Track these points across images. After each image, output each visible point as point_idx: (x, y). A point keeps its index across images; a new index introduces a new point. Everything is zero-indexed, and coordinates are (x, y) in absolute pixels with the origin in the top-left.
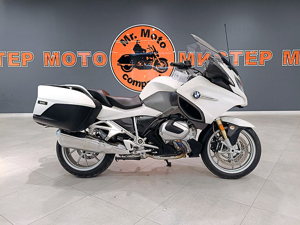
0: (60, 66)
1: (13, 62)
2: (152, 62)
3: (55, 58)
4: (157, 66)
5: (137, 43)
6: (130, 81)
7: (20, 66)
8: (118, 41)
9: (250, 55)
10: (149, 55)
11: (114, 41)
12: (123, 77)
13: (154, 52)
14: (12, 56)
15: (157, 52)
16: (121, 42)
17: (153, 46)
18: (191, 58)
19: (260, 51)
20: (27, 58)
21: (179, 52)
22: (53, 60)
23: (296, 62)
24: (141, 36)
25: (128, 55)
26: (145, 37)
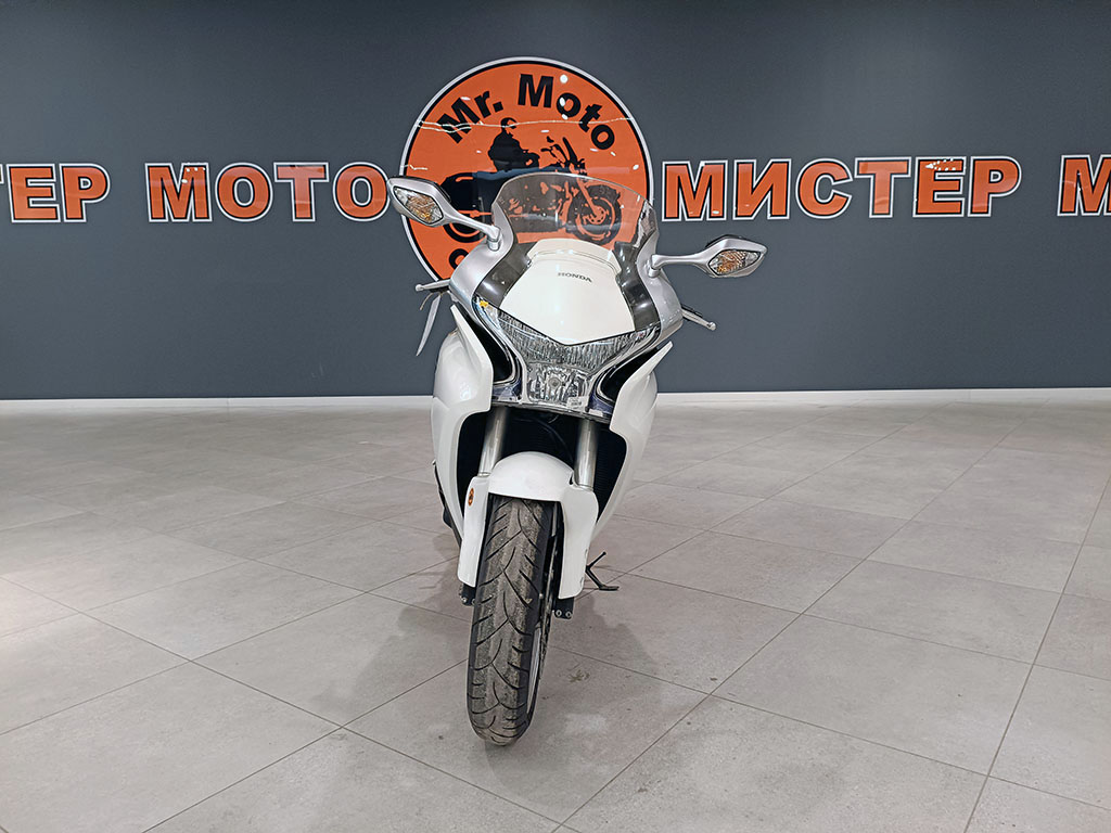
0: (210, 220)
1: (31, 205)
2: (563, 203)
3: (192, 187)
4: (578, 220)
5: (504, 131)
7: (59, 221)
9: (937, 174)
11: (416, 125)
12: (452, 260)
13: (567, 164)
14: (27, 179)
15: (579, 162)
16: (444, 128)
17: (565, 140)
18: (710, 185)
19: (975, 160)
20: (82, 187)
21: (664, 163)
22: (183, 198)
23: (1109, 203)
24: (519, 103)
25: (470, 174)
26: (536, 105)
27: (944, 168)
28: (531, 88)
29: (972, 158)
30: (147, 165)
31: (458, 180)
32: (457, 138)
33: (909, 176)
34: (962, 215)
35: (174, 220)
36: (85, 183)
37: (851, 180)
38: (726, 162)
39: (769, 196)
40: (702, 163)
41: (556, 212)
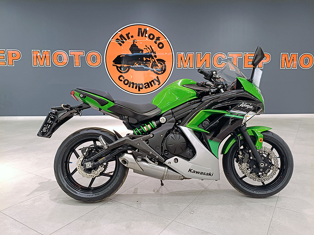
0: (50, 66)
2: (150, 63)
3: (45, 57)
4: (154, 68)
5: (134, 43)
6: (126, 82)
7: (6, 66)
8: (114, 41)
9: (249, 57)
10: (146, 56)
11: (110, 40)
12: (119, 78)
13: (151, 52)
15: (154, 52)
16: (117, 41)
17: (150, 46)
18: (189, 59)
20: (13, 56)
21: (177, 53)
22: (43, 60)
23: (293, 66)
24: (138, 36)
25: (124, 55)
26: (143, 36)
27: (251, 56)
28: (141, 32)
30: (32, 50)
31: (121, 56)
32: (121, 45)
33: (242, 57)
35: (40, 66)
37: (227, 58)
38: (194, 53)
39: (205, 62)
40: (187, 53)
41: (148, 66)
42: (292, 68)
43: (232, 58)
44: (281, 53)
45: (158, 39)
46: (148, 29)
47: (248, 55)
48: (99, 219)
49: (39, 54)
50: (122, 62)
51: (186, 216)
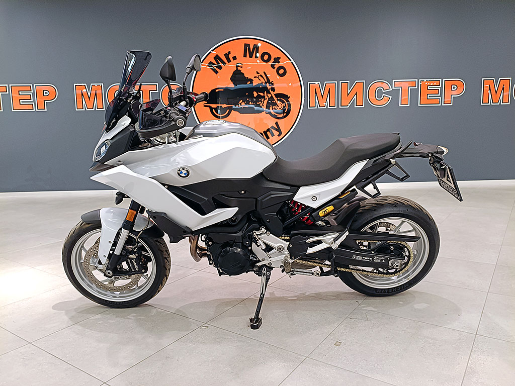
0: (104, 109)
1: (21, 103)
2: (264, 100)
3: (96, 94)
4: (271, 108)
5: (237, 69)
7: (34, 110)
8: (205, 65)
10: (258, 89)
13: (266, 83)
14: (19, 91)
15: (271, 83)
16: (210, 66)
17: (264, 72)
18: (329, 92)
19: (445, 81)
20: (45, 95)
21: (309, 83)
22: (92, 99)
23: (504, 99)
24: (244, 57)
25: (221, 88)
26: (252, 57)
27: (432, 84)
28: (249, 49)
29: (444, 80)
30: (75, 85)
31: (217, 91)
32: (216, 72)
33: (416, 88)
34: (440, 105)
35: (87, 110)
36: (46, 93)
37: (391, 89)
38: (336, 82)
39: (355, 97)
40: (325, 82)
41: (261, 105)
42: (502, 104)
43: (400, 88)
44: (483, 79)
45: (277, 60)
46: (259, 45)
47: (426, 83)
48: (188, 354)
49: (85, 90)
50: (218, 100)
51: (327, 349)
